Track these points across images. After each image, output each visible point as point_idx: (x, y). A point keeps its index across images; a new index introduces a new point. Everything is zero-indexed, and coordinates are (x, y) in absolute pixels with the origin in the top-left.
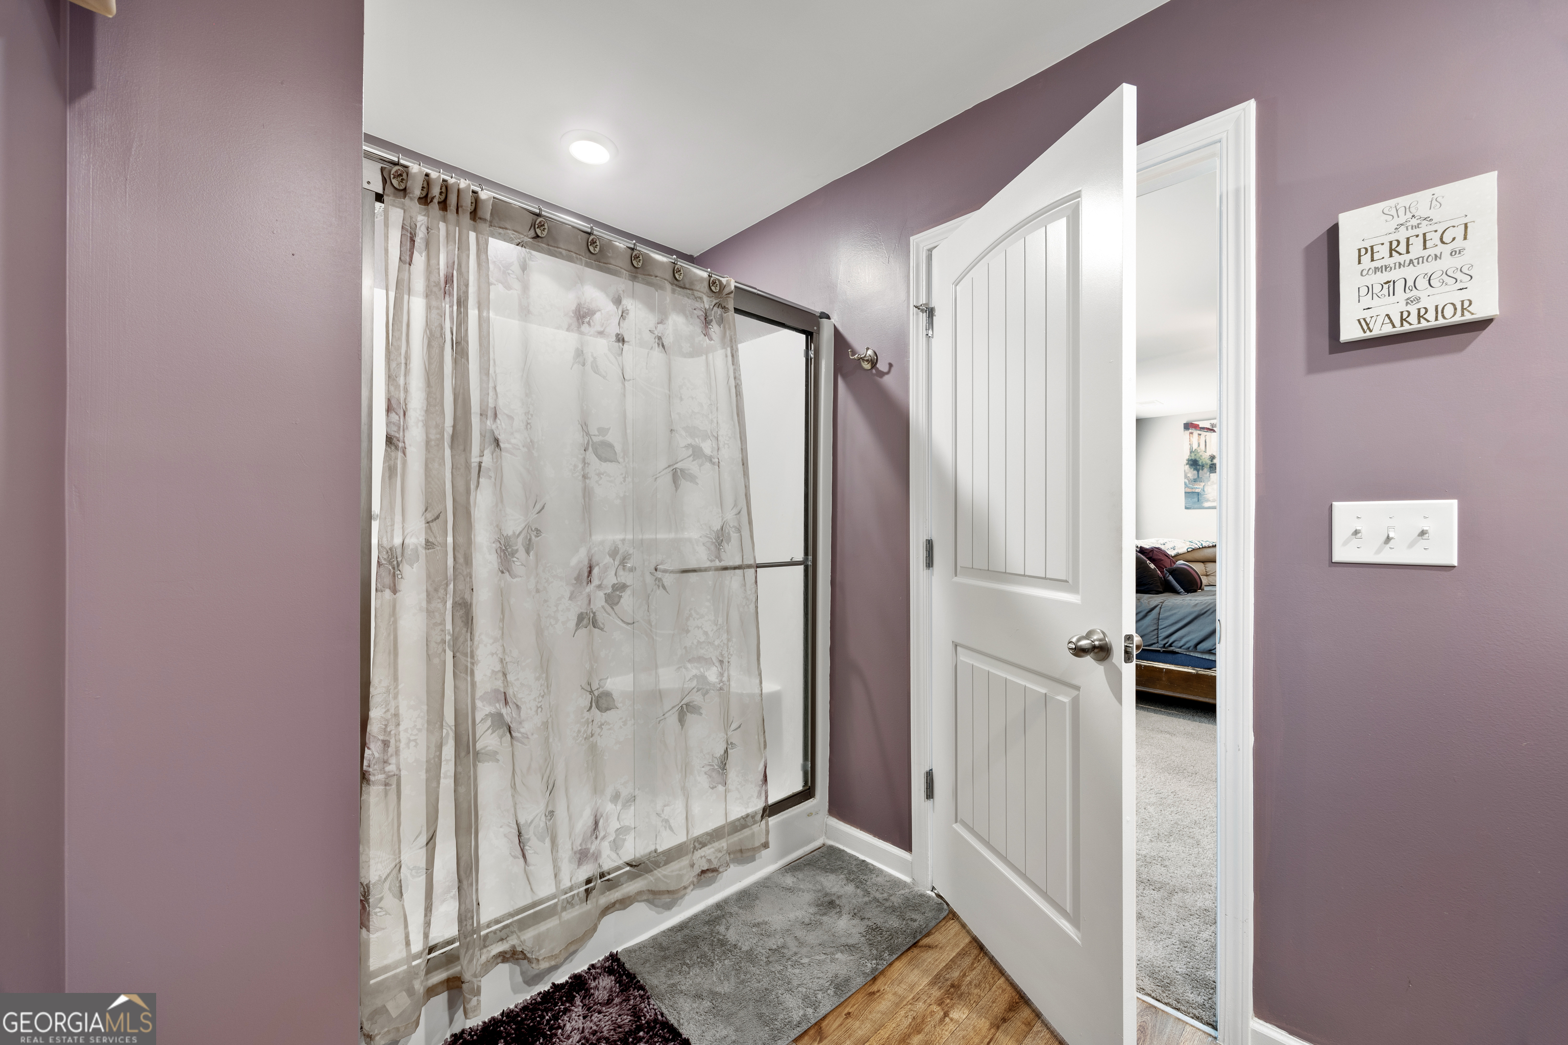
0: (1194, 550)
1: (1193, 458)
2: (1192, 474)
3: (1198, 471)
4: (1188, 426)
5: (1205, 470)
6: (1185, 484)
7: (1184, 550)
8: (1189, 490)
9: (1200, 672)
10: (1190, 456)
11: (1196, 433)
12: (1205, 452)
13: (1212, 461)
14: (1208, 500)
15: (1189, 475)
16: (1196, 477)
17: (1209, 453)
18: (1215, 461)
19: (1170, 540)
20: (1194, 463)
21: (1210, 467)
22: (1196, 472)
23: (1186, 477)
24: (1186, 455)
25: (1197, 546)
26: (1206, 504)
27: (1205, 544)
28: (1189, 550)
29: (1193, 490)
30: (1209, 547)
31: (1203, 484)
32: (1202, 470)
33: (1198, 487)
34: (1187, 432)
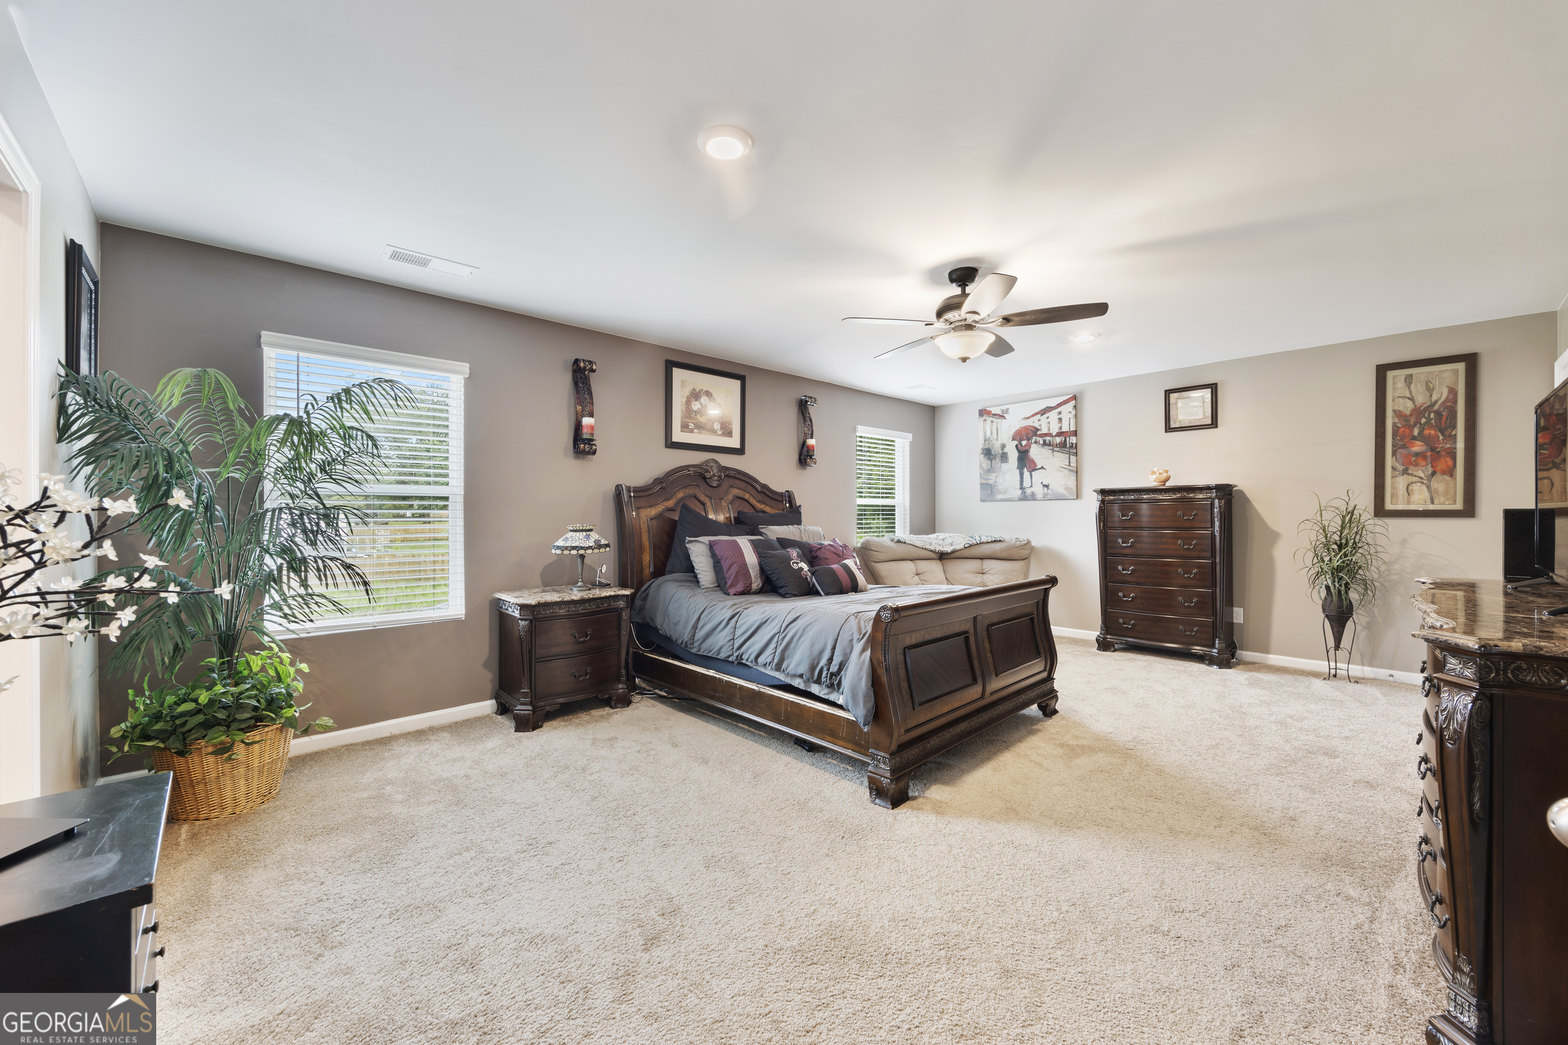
0: (971, 545)
1: (987, 447)
2: (986, 464)
3: (991, 461)
4: (983, 413)
5: (998, 459)
6: (981, 475)
7: (961, 546)
8: (984, 482)
9: (762, 690)
10: (985, 445)
11: (989, 419)
12: (997, 440)
13: (1003, 450)
14: (1000, 493)
15: (984, 465)
16: (989, 467)
17: (1000, 442)
18: (1006, 450)
19: (951, 535)
20: (988, 453)
21: (1002, 457)
22: (989, 462)
23: (981, 467)
24: (980, 445)
25: (974, 542)
26: (999, 497)
27: (984, 539)
28: (966, 546)
29: (987, 482)
30: (988, 543)
31: (995, 475)
32: (995, 459)
33: (992, 478)
34: (982, 419)
